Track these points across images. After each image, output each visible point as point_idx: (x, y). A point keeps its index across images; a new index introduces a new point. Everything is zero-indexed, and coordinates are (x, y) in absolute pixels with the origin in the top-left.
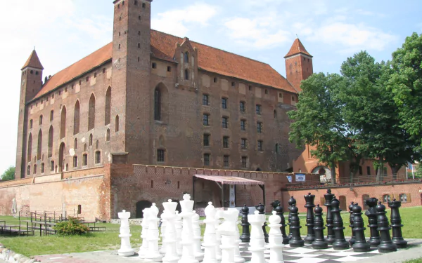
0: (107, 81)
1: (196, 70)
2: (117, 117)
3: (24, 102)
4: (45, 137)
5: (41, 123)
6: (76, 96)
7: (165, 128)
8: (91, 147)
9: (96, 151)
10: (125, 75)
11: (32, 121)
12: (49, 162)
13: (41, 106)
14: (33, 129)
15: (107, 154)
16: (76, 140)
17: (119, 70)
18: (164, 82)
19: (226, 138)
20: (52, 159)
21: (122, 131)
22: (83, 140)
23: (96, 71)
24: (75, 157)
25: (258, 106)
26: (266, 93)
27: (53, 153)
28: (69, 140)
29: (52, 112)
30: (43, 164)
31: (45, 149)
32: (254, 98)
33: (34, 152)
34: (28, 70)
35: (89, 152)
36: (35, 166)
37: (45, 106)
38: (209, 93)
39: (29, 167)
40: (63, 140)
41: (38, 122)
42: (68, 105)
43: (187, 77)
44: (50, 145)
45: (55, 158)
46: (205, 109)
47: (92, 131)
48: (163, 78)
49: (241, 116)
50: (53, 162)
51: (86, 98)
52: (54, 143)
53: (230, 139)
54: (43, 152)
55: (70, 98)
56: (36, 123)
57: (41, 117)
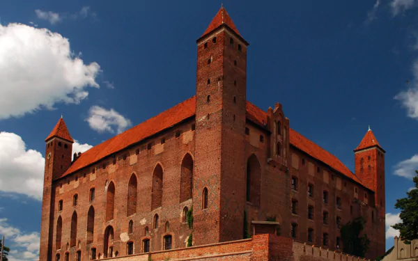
0: (183, 148)
1: (288, 146)
2: (206, 190)
3: (50, 180)
4: (82, 221)
5: (75, 204)
6: (130, 168)
7: (257, 211)
8: (156, 230)
9: (164, 235)
10: (219, 135)
11: (61, 202)
12: (88, 249)
13: (75, 184)
14: (63, 211)
15: (184, 239)
16: (131, 222)
17: (209, 129)
18: (256, 154)
19: (310, 230)
20: (92, 245)
21: (214, 207)
22: (143, 222)
23: (165, 135)
24: (130, 244)
25: (338, 199)
26: (345, 186)
27: (95, 239)
28: (120, 223)
29: (93, 190)
30: (79, 252)
31: (82, 234)
32: (335, 189)
33: (66, 237)
34: (55, 141)
35: (153, 237)
36: (67, 254)
37: (81, 183)
38: (298, 176)
39: (58, 255)
40: (111, 223)
41: (71, 203)
42: (118, 180)
43: (278, 153)
44: (90, 229)
45: (98, 244)
46: (294, 194)
47: (159, 210)
48: (256, 149)
49: (324, 209)
50: (94, 250)
51: (148, 170)
52: (95, 227)
53: (315, 232)
54: (78, 237)
55: (121, 171)
56: (68, 205)
57: (76, 197)
